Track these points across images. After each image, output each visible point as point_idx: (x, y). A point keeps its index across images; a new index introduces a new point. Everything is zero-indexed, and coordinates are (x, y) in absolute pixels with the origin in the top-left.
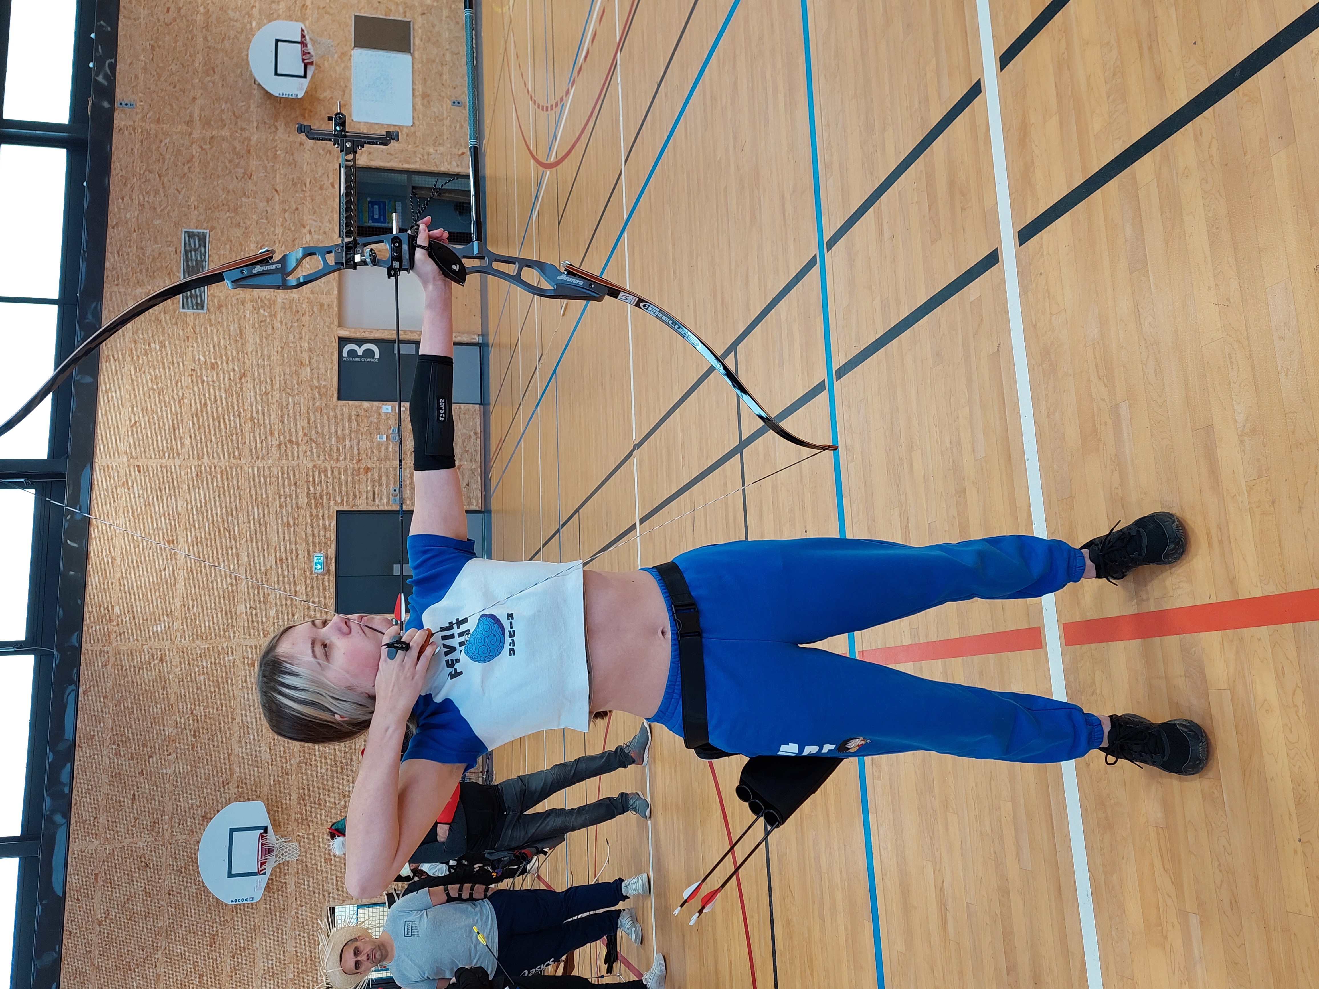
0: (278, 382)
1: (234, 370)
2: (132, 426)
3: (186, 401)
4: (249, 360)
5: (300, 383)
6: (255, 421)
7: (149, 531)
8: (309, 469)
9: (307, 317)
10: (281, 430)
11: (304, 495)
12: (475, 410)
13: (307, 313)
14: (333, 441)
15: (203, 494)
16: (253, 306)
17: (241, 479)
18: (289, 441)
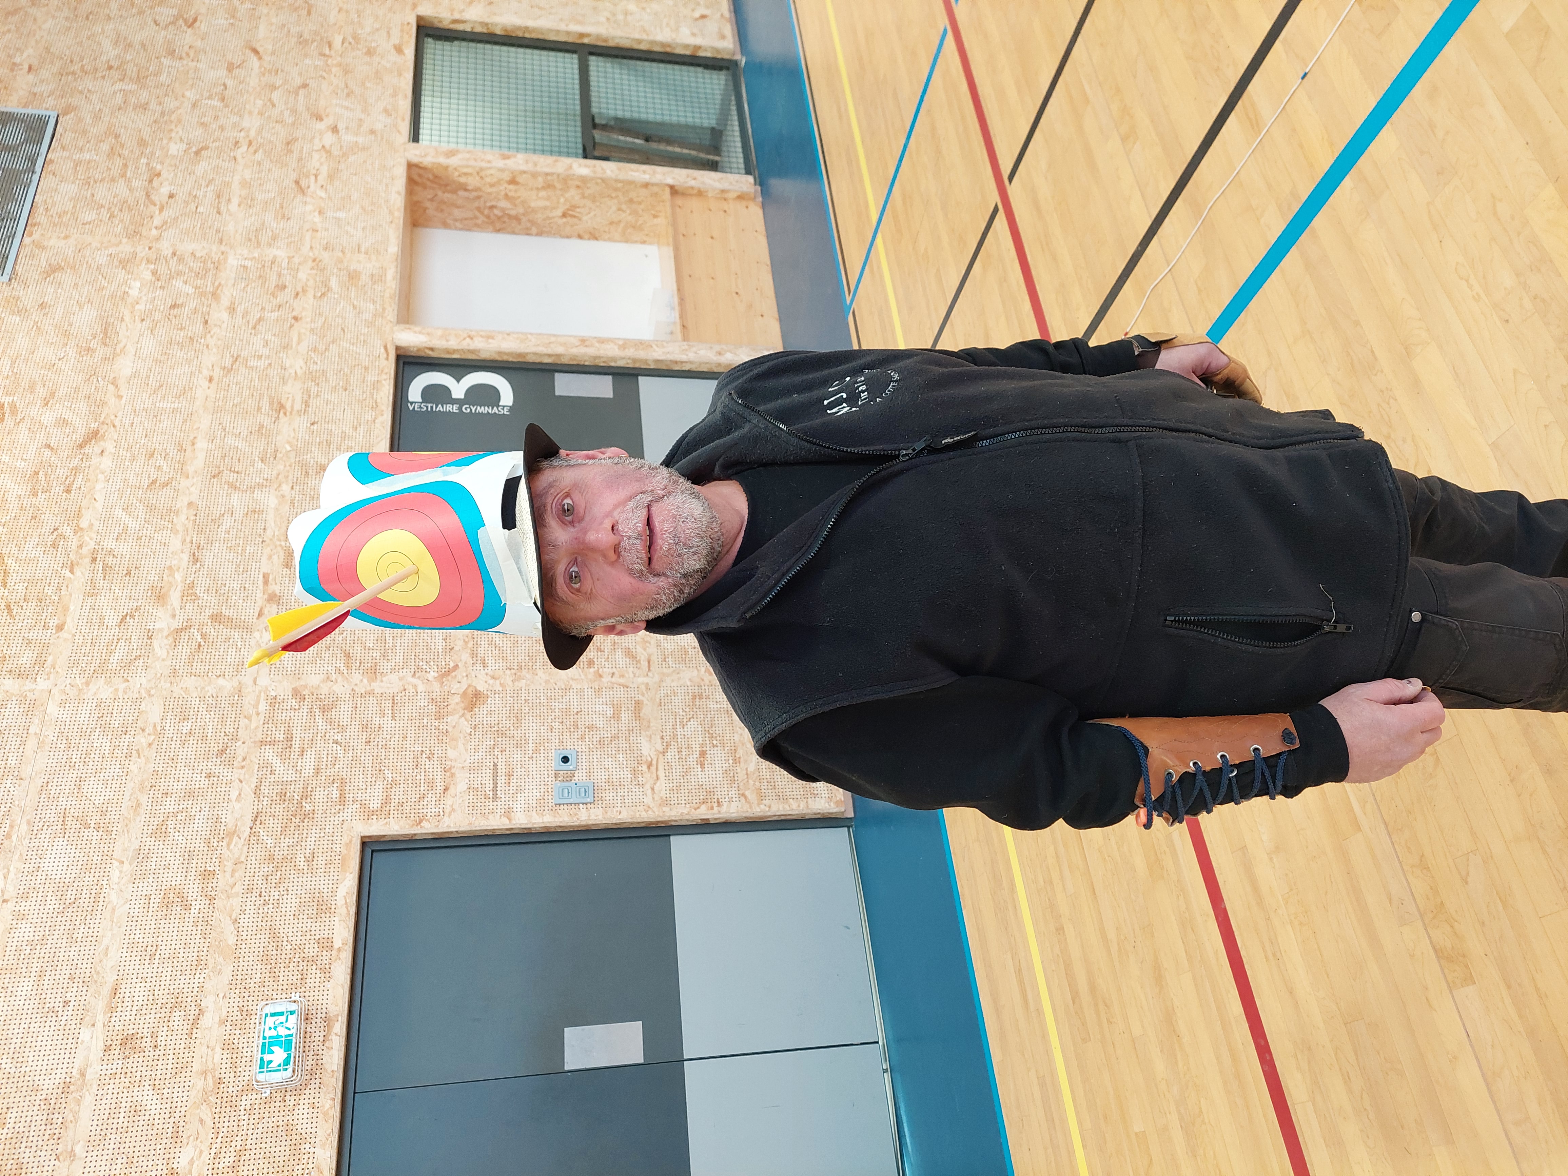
0: (201, 456)
4: (120, 397)
6: (110, 560)
8: (274, 702)
9: (309, 300)
10: (192, 586)
13: (312, 292)
16: (154, 273)
18: (216, 618)
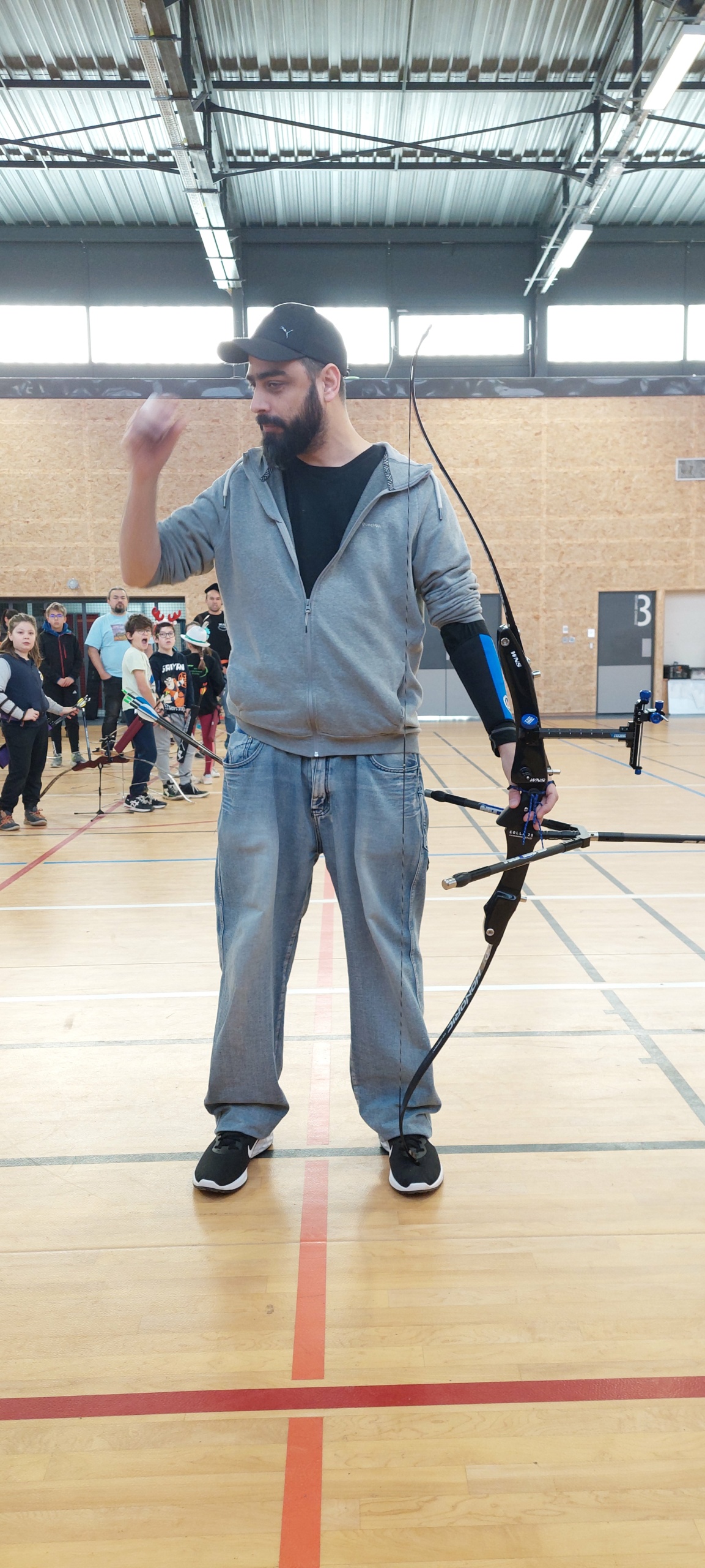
0: (614, 542)
1: (624, 505)
2: (575, 426)
3: (597, 467)
4: (634, 518)
5: (614, 560)
6: (580, 524)
7: (486, 445)
8: (538, 570)
9: (673, 564)
10: (572, 545)
11: (516, 567)
12: (591, 708)
13: (677, 564)
14: (562, 588)
15: (518, 485)
16: (682, 519)
17: (529, 515)
18: (563, 553)
